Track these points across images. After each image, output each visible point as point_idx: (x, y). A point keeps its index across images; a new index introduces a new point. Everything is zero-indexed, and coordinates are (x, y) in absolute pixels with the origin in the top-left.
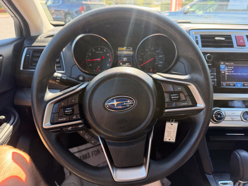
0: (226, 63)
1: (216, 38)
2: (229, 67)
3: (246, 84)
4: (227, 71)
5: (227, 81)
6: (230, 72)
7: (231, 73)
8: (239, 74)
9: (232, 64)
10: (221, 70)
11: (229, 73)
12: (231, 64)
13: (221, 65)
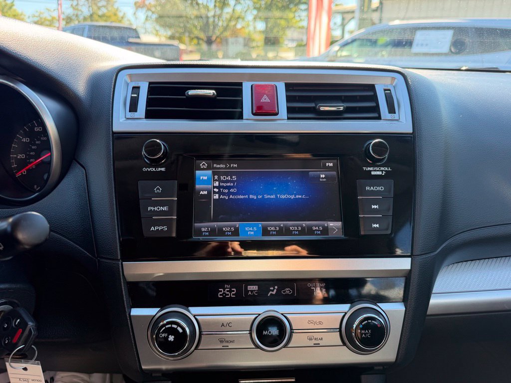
0: (215, 165)
1: (191, 92)
2: (222, 178)
3: (273, 228)
4: (216, 190)
5: (216, 220)
6: (226, 191)
7: (229, 194)
8: (251, 196)
9: (233, 168)
10: (198, 186)
11: (224, 194)
12: (230, 168)
13: (198, 172)
